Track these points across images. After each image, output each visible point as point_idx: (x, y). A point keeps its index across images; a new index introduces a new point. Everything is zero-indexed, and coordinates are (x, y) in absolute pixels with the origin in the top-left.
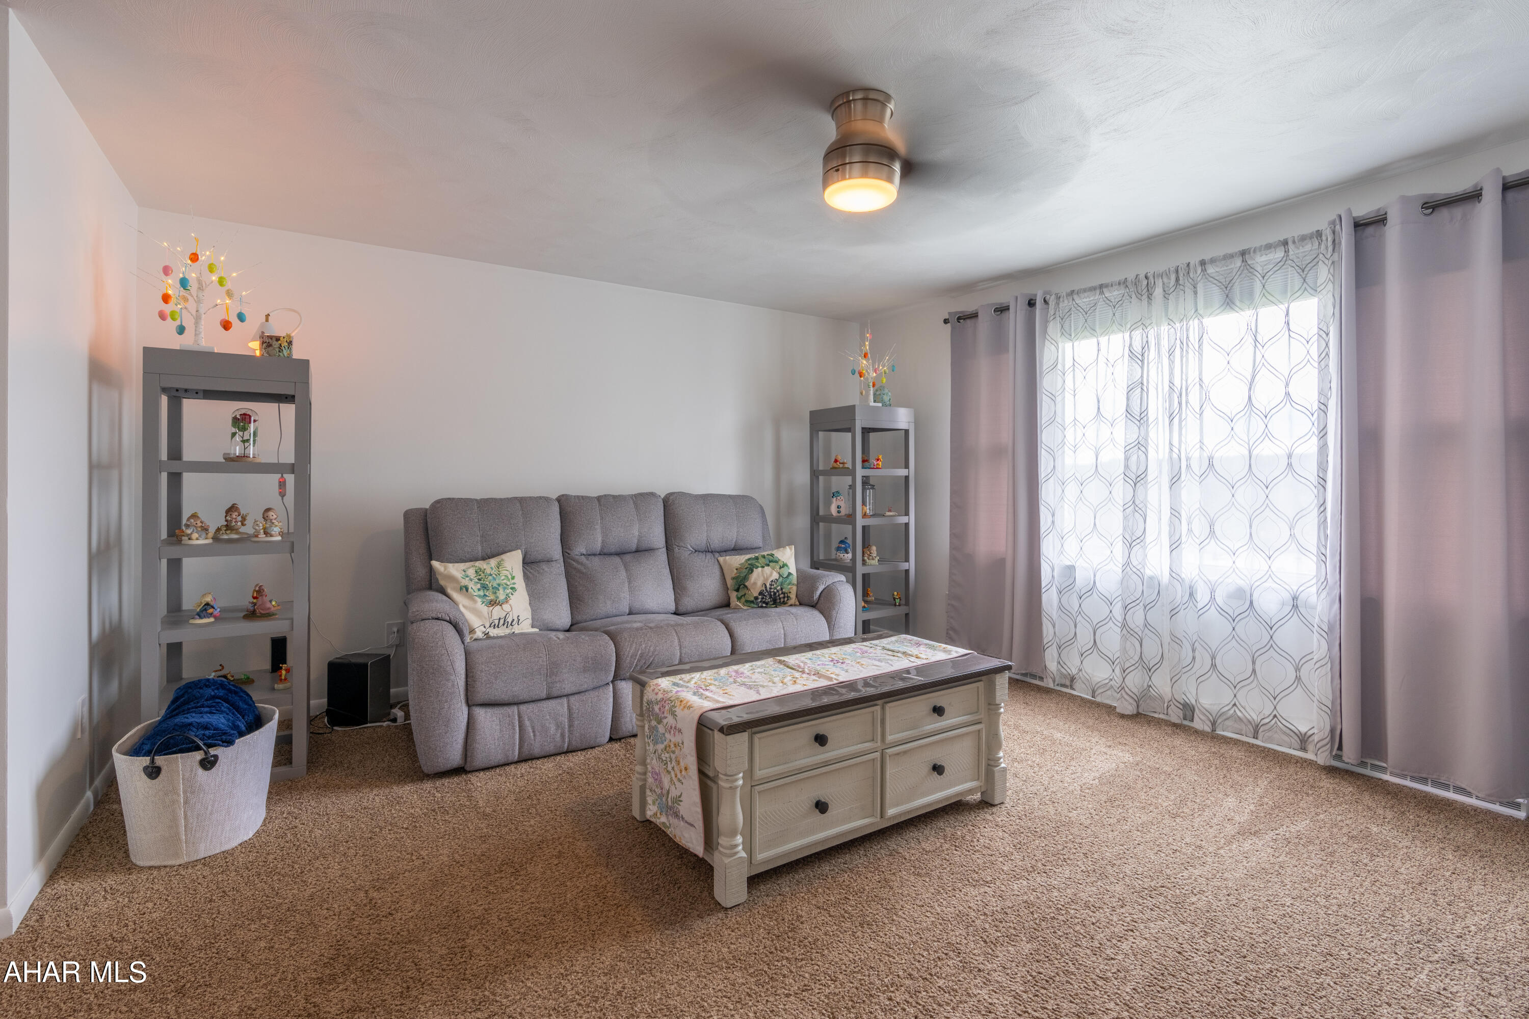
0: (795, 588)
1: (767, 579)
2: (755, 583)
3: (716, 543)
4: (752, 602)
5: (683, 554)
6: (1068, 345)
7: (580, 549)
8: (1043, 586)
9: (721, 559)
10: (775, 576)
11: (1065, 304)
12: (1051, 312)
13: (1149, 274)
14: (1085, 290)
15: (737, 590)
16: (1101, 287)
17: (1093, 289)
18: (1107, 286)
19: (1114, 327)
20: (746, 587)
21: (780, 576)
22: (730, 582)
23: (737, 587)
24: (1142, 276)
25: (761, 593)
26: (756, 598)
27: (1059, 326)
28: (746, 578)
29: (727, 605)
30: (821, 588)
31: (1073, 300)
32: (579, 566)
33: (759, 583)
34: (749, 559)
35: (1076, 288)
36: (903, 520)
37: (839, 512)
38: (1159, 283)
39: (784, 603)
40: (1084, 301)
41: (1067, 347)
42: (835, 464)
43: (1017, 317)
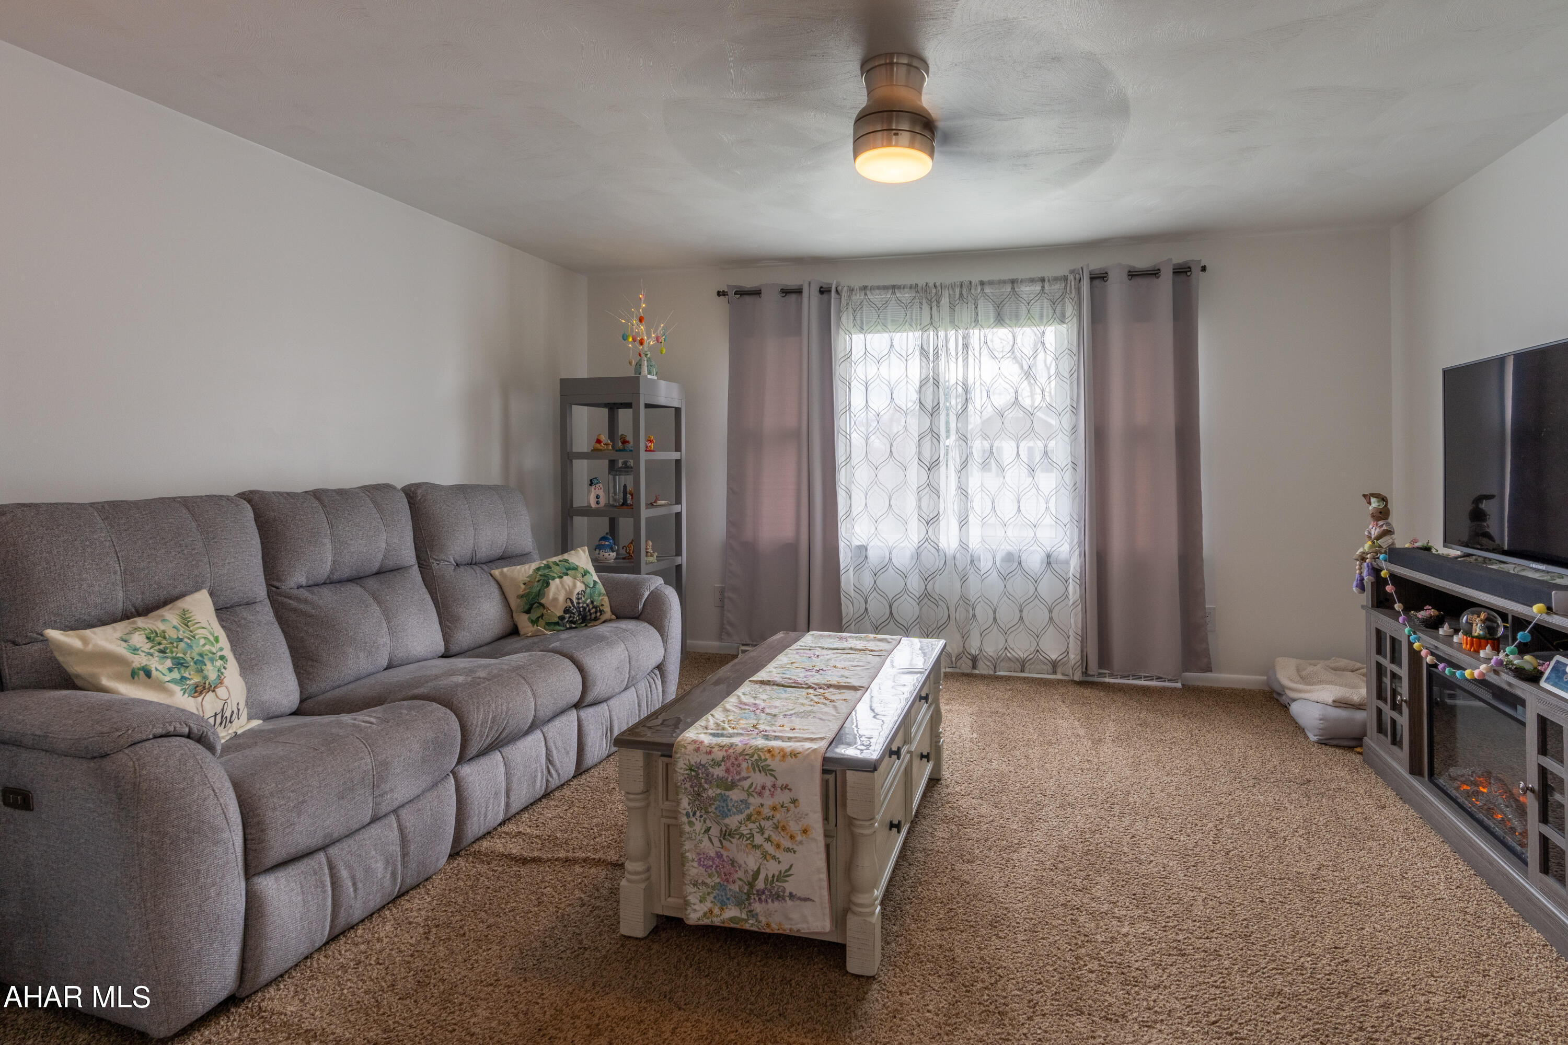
0: (606, 599)
1: (571, 592)
2: (555, 600)
3: (484, 551)
4: (557, 624)
5: (444, 567)
6: (862, 336)
7: (296, 577)
8: (841, 568)
9: (496, 572)
10: (580, 587)
11: (858, 297)
12: (844, 302)
13: (937, 284)
14: (878, 288)
15: (528, 612)
16: (894, 287)
17: (885, 288)
18: (899, 287)
19: (907, 326)
20: (542, 605)
21: (587, 586)
22: (514, 602)
23: (527, 607)
24: (931, 285)
25: (567, 611)
26: (562, 618)
27: (851, 317)
28: (540, 594)
29: (514, 631)
30: (647, 594)
31: (866, 294)
32: (302, 606)
33: (561, 598)
34: (538, 569)
35: (869, 284)
36: (677, 508)
37: (598, 503)
38: (946, 293)
39: (596, 619)
40: (876, 297)
41: (857, 340)
42: (598, 445)
43: (811, 302)
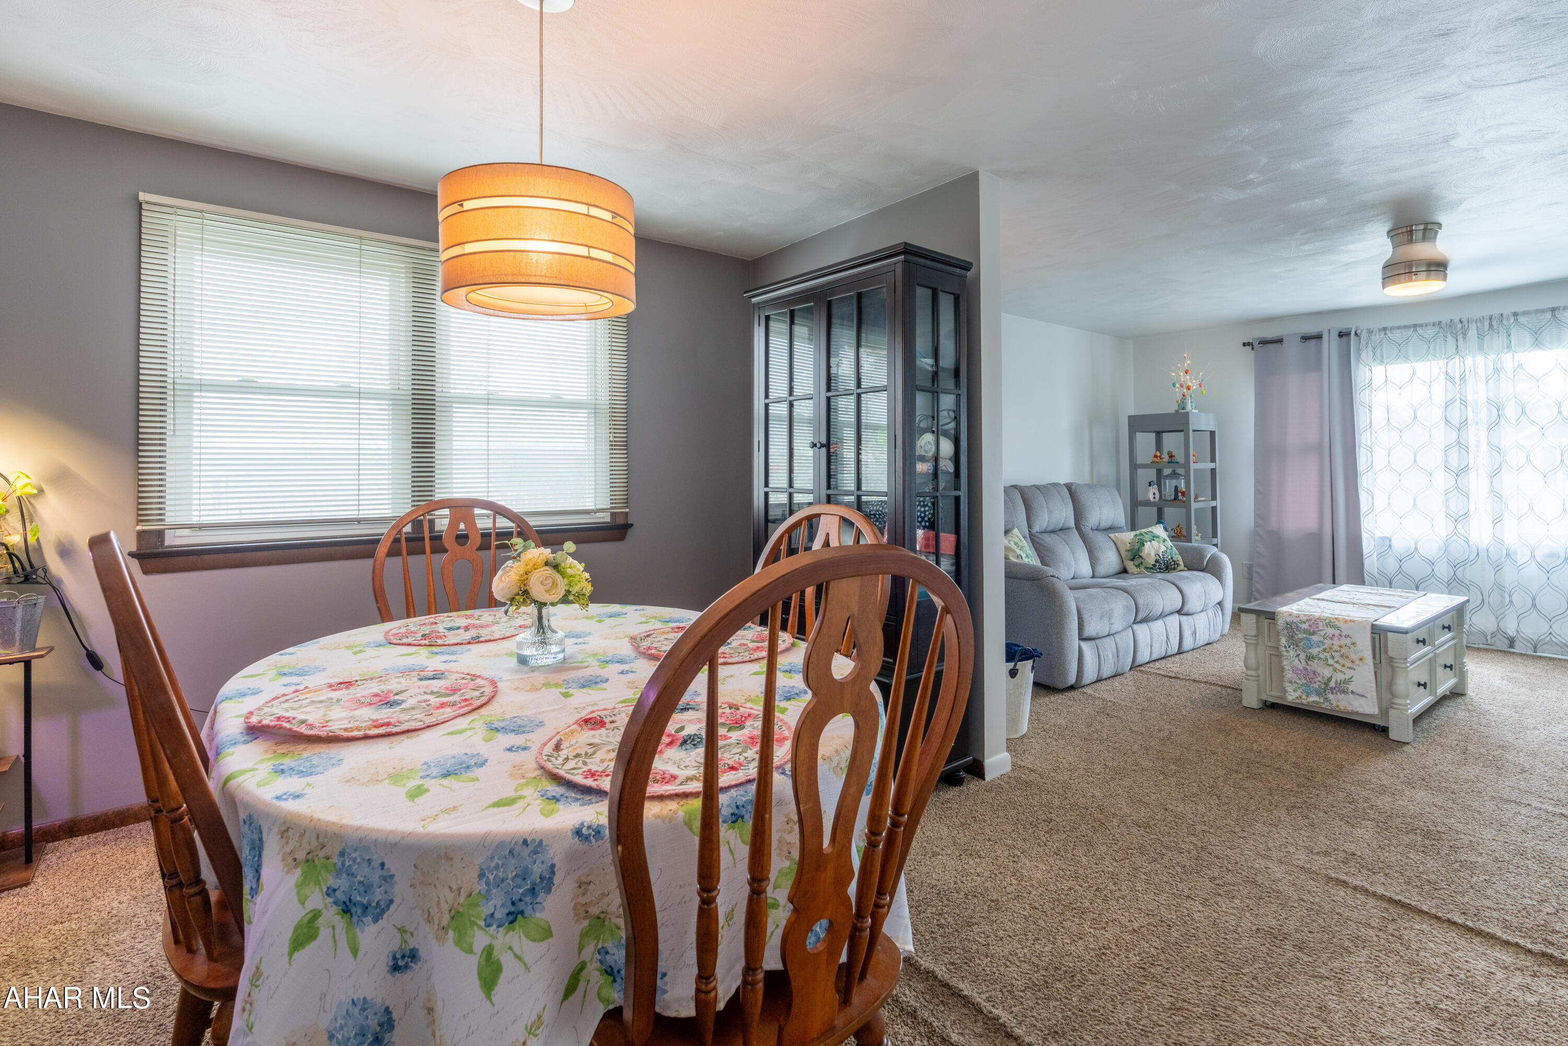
0: (1180, 557)
1: (1158, 551)
2: (1149, 554)
3: (1104, 524)
4: (1152, 568)
5: (1087, 529)
6: (1382, 368)
7: (1037, 528)
8: (1365, 554)
9: (1112, 535)
10: (1163, 548)
11: (1376, 337)
12: (1363, 342)
13: (1463, 320)
14: (1399, 328)
15: (1132, 560)
16: (1415, 326)
17: (1407, 327)
18: (1421, 326)
19: (1430, 357)
20: (1141, 557)
21: (1167, 548)
22: (1124, 554)
23: (1132, 557)
24: (1457, 321)
25: (1157, 561)
26: (1154, 565)
27: (1371, 354)
28: (1139, 550)
29: (1125, 571)
30: (1209, 556)
31: (1385, 334)
32: (1040, 541)
33: (1153, 554)
34: (1136, 535)
35: (1389, 325)
36: (1213, 503)
37: (1154, 498)
38: (1473, 327)
39: (1174, 569)
40: (1397, 336)
41: (1378, 371)
42: (1156, 459)
43: (1331, 346)
